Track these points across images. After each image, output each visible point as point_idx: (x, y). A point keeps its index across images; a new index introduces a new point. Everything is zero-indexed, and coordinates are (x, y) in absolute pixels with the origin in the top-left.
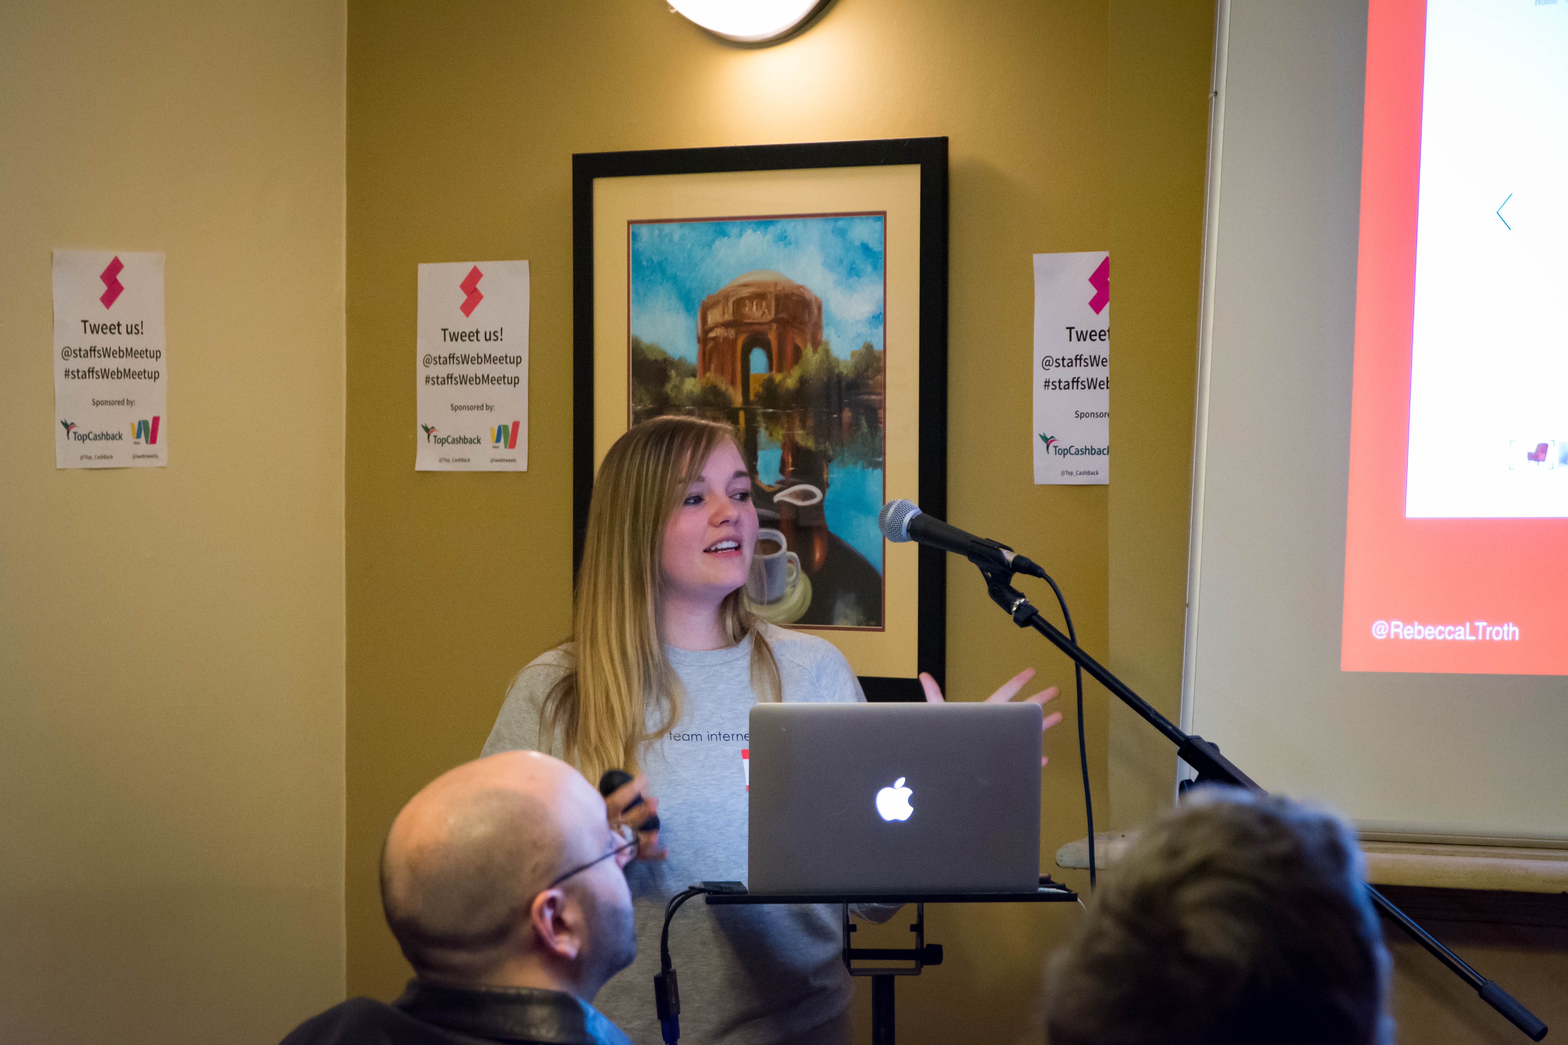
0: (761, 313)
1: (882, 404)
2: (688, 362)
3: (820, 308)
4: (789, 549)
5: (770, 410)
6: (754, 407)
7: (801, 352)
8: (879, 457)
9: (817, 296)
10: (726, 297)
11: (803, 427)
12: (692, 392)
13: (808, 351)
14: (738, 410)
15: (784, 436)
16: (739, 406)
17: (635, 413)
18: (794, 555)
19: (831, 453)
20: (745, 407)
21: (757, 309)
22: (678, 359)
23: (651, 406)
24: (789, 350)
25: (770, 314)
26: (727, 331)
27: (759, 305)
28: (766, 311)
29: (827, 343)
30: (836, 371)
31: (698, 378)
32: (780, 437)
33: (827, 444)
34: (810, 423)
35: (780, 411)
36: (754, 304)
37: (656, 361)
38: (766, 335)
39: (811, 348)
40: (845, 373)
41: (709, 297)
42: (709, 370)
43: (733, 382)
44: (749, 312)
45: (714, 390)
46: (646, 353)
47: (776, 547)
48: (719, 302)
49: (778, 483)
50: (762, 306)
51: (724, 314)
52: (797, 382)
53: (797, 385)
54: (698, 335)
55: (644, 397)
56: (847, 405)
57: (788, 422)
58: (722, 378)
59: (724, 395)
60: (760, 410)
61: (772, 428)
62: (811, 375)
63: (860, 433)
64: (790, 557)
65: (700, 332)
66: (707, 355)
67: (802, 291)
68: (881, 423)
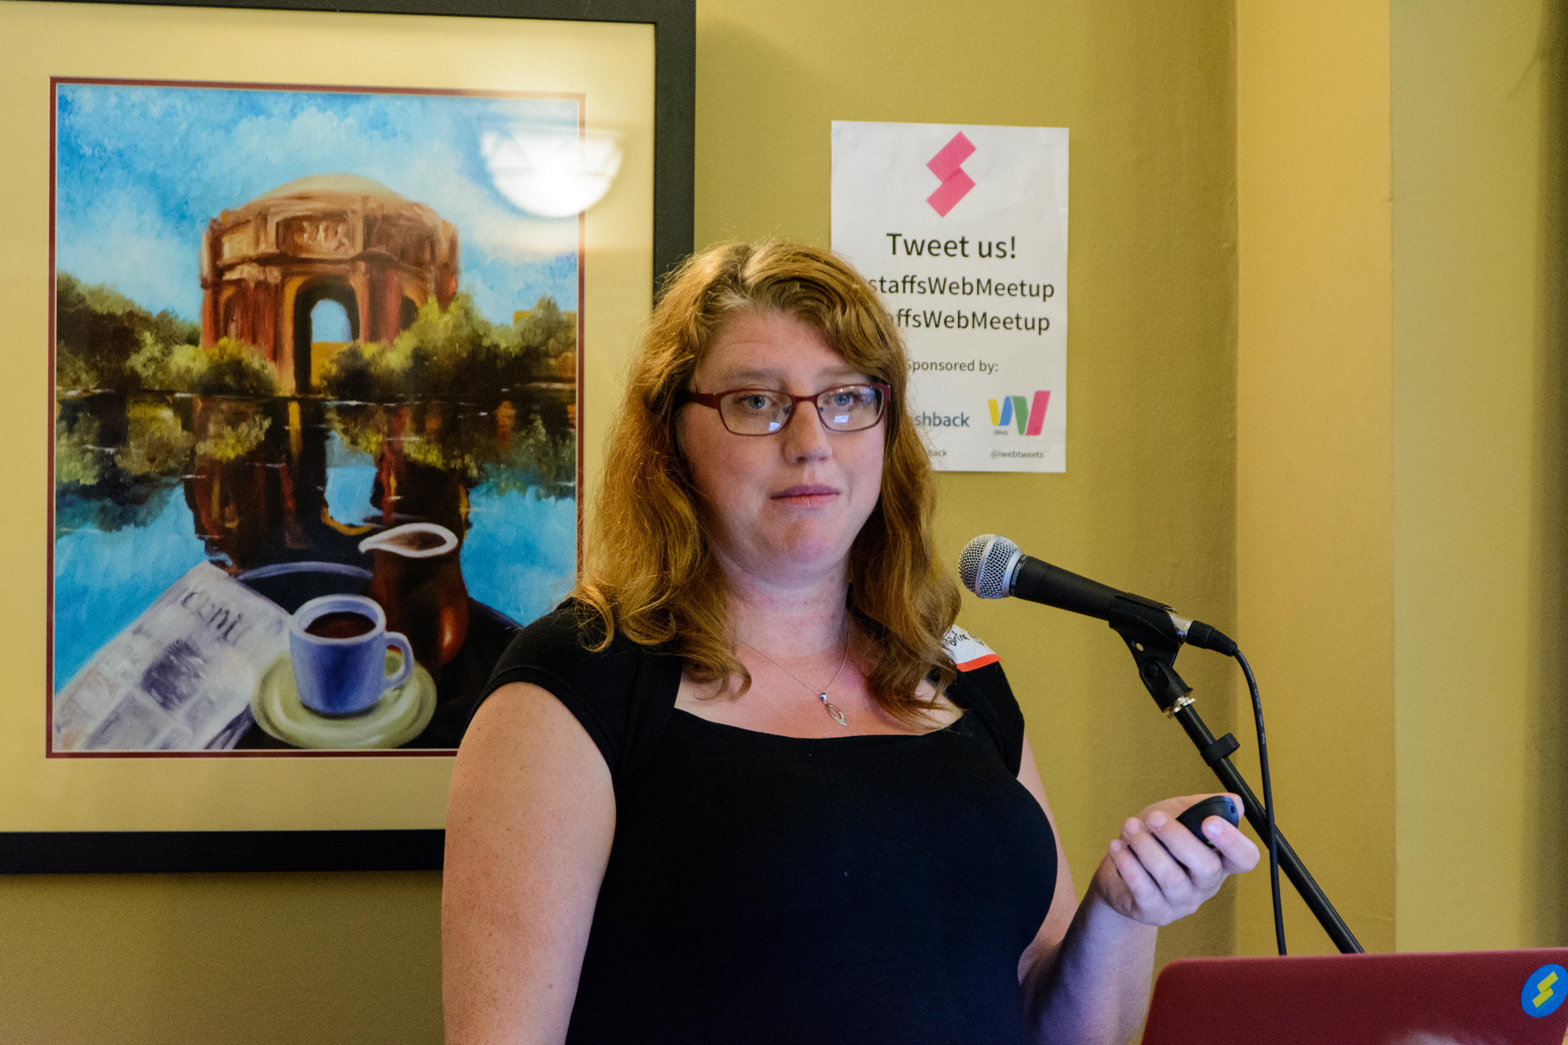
0: (334, 244)
1: (577, 394)
2: (181, 318)
3: (452, 243)
4: (390, 627)
5: (353, 403)
6: (322, 396)
7: (416, 310)
8: (570, 478)
9: (448, 221)
10: (260, 214)
11: (420, 430)
12: (188, 370)
13: (430, 309)
14: (285, 401)
15: (379, 444)
16: (288, 394)
17: (63, 402)
18: (402, 637)
19: (474, 472)
20: (301, 396)
21: (326, 237)
22: (159, 316)
23: (98, 391)
24: (393, 307)
25: (353, 245)
26: (264, 271)
27: (330, 233)
28: (345, 241)
29: (468, 298)
30: (486, 343)
31: (200, 347)
32: (373, 447)
33: (467, 458)
34: (433, 424)
35: (373, 404)
36: (321, 228)
37: (111, 316)
38: (348, 280)
39: (436, 305)
40: (503, 345)
41: (226, 213)
42: (226, 333)
43: (276, 354)
44: (310, 242)
45: (237, 367)
46: (89, 301)
47: (365, 624)
48: (248, 222)
49: (366, 520)
50: (336, 233)
51: (257, 243)
52: (406, 358)
53: (408, 364)
54: (201, 275)
55: (84, 376)
56: (506, 397)
57: (389, 422)
58: (253, 348)
59: (257, 375)
60: (333, 403)
61: (356, 431)
62: (435, 347)
63: (531, 441)
64: (394, 640)
65: (206, 270)
66: (222, 309)
67: (419, 211)
68: (572, 426)
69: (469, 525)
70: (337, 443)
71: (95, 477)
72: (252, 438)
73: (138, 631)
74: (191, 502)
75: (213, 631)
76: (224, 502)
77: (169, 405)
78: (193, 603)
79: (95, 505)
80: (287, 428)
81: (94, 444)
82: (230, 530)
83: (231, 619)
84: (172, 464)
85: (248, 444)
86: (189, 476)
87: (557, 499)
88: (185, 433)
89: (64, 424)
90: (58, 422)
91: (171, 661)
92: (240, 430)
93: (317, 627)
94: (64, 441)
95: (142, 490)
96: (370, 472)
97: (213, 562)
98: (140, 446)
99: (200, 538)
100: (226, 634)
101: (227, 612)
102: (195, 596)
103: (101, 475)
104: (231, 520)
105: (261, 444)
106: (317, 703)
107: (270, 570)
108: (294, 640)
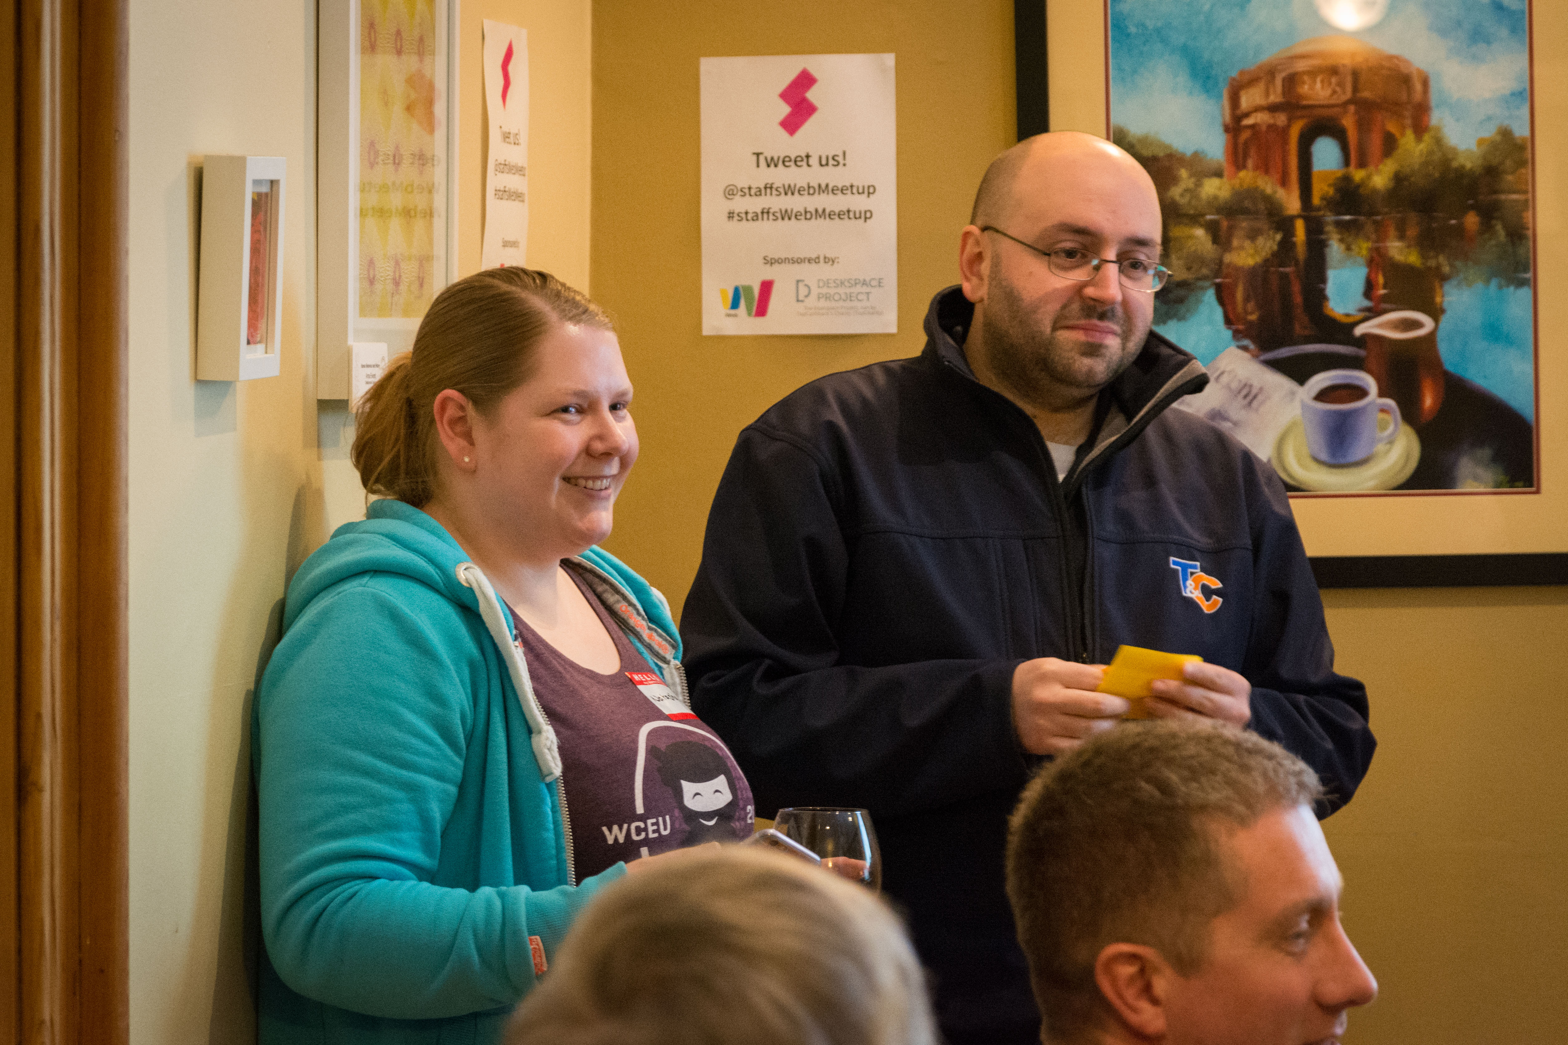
0: (1328, 92)
1: (1530, 205)
2: (1209, 156)
3: (1425, 83)
4: (1381, 394)
5: (1347, 217)
6: (1321, 213)
7: (1396, 141)
8: (1526, 271)
9: (1421, 69)
10: (1269, 71)
11: (1402, 237)
12: (1216, 198)
13: (1408, 141)
14: (1292, 219)
15: (1370, 250)
16: (1294, 213)
18: (1390, 402)
19: (1446, 269)
20: (1305, 214)
21: (1323, 88)
22: (1191, 154)
24: (1377, 139)
25: (1344, 93)
26: (1273, 116)
27: (1325, 83)
28: (1338, 89)
29: (1438, 129)
30: (1455, 164)
31: (1225, 179)
32: (1364, 252)
33: (1441, 258)
34: (1412, 232)
35: (1362, 218)
36: (1319, 80)
37: (1155, 158)
38: (1341, 120)
39: (1413, 136)
40: (1469, 165)
41: (1242, 73)
42: (1244, 167)
43: (1284, 182)
44: (1309, 91)
45: (1252, 193)
46: (1138, 147)
47: (1360, 392)
48: (1260, 78)
50: (1330, 84)
51: (1267, 94)
52: (1390, 180)
53: (1391, 185)
54: (1224, 123)
56: (1472, 207)
57: (1376, 231)
58: (1266, 178)
59: (1271, 201)
60: (1330, 218)
61: (1350, 239)
62: (1412, 170)
63: (1493, 242)
64: (1384, 405)
65: (1228, 118)
66: (1241, 146)
67: (1397, 62)
68: (1528, 229)
69: (1443, 311)
70: (1335, 249)
72: (1267, 248)
74: (1221, 300)
75: (1240, 401)
76: (1247, 299)
77: (1201, 226)
78: (1224, 379)
80: (1295, 239)
82: (1251, 321)
83: (1254, 391)
84: (1205, 271)
85: (1264, 254)
86: (1218, 280)
88: (1215, 246)
92: (1257, 243)
93: (1323, 396)
95: (1182, 292)
97: (1240, 347)
98: (1179, 259)
99: (1229, 328)
100: (1250, 403)
101: (1251, 386)
102: (1225, 374)
104: (1251, 313)
105: (1274, 255)
106: (1324, 456)
107: (1284, 352)
108: (1304, 406)
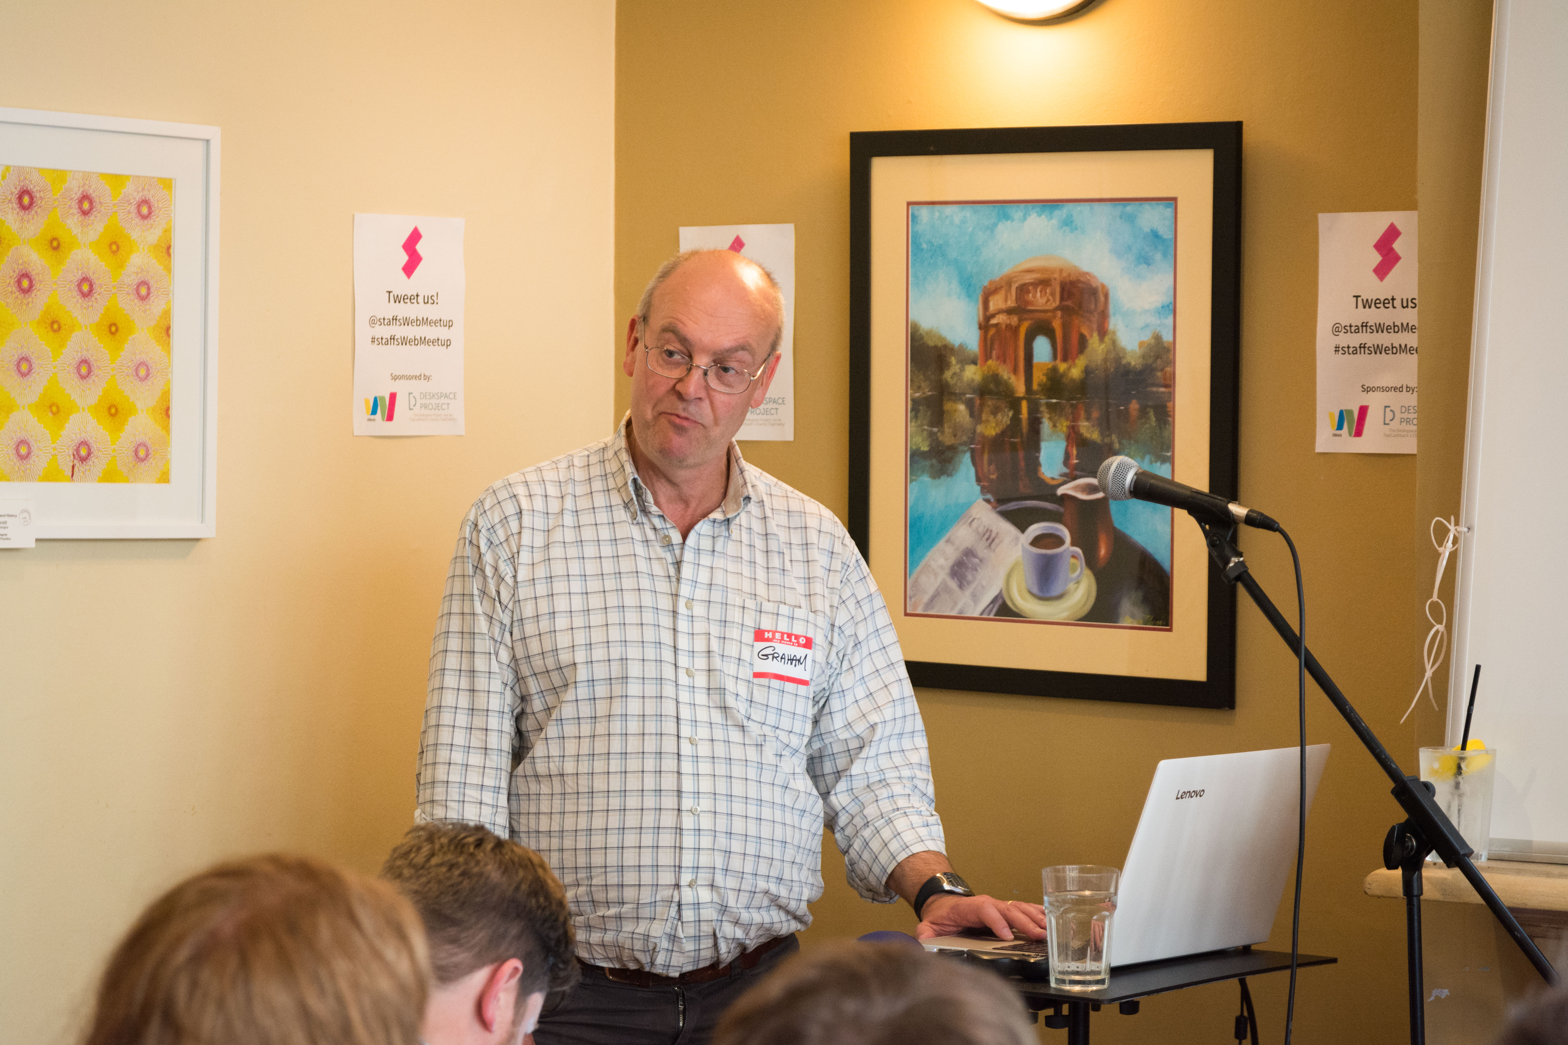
0: (1044, 300)
1: (1171, 396)
2: (969, 348)
3: (1106, 296)
4: (1073, 544)
5: (1054, 401)
6: (1038, 396)
7: (1087, 341)
8: (1168, 452)
9: (1104, 283)
10: (1008, 282)
11: (1089, 419)
12: (973, 380)
13: (1094, 341)
14: (1019, 400)
15: (1068, 427)
16: (1021, 395)
17: (913, 400)
18: (1078, 550)
19: (1117, 446)
20: (1028, 396)
21: (1041, 295)
22: (959, 346)
23: (930, 393)
24: (1074, 339)
25: (1054, 301)
26: (1010, 317)
27: (1043, 293)
28: (1051, 298)
29: (1114, 333)
30: (1124, 362)
31: (978, 366)
32: (1065, 429)
33: (1114, 437)
34: (1095, 414)
35: (1064, 402)
36: (1039, 290)
37: (936, 347)
38: (1052, 322)
39: (1097, 338)
40: (1133, 363)
41: (991, 282)
42: (991, 358)
43: (1015, 371)
44: (1033, 299)
45: (995, 378)
46: (926, 339)
47: (1059, 541)
48: (1002, 287)
49: (1062, 475)
50: (1046, 293)
51: (1006, 301)
52: (1082, 372)
53: (1083, 376)
54: (979, 321)
55: (923, 384)
56: (1134, 397)
57: (1073, 413)
58: (1004, 367)
59: (1007, 384)
60: (1043, 401)
61: (1056, 418)
62: (1097, 365)
63: (1147, 426)
64: (1074, 552)
65: (981, 318)
66: (989, 342)
67: (1088, 278)
68: (1170, 416)
70: (1046, 426)
71: (928, 446)
72: (1004, 423)
73: (948, 541)
74: (974, 462)
75: (984, 543)
76: (990, 463)
77: (963, 402)
78: (975, 524)
79: (927, 463)
80: (1021, 416)
81: (928, 425)
82: (993, 479)
83: (993, 535)
84: (965, 438)
85: (1001, 427)
86: (973, 446)
87: (1161, 464)
88: (972, 419)
89: (914, 413)
90: (911, 412)
91: (963, 561)
92: (998, 418)
93: (1037, 542)
94: (913, 424)
95: (951, 454)
96: (1063, 444)
97: (985, 500)
98: (949, 428)
99: (979, 485)
100: (990, 544)
101: (991, 531)
102: (976, 521)
103: (931, 445)
104: (993, 474)
105: (1008, 427)
106: (1035, 590)
107: (1012, 506)
108: (1024, 550)
